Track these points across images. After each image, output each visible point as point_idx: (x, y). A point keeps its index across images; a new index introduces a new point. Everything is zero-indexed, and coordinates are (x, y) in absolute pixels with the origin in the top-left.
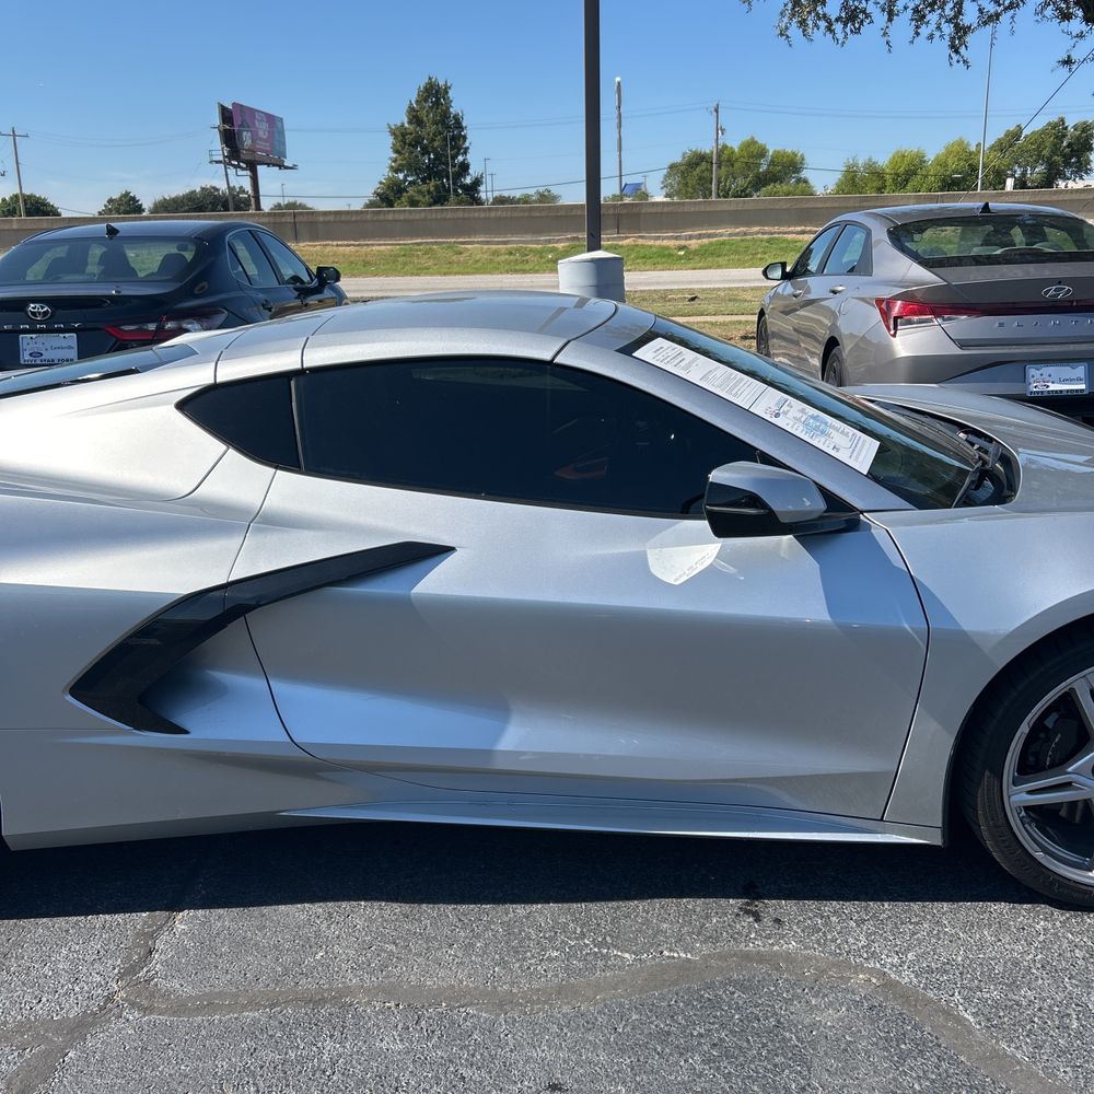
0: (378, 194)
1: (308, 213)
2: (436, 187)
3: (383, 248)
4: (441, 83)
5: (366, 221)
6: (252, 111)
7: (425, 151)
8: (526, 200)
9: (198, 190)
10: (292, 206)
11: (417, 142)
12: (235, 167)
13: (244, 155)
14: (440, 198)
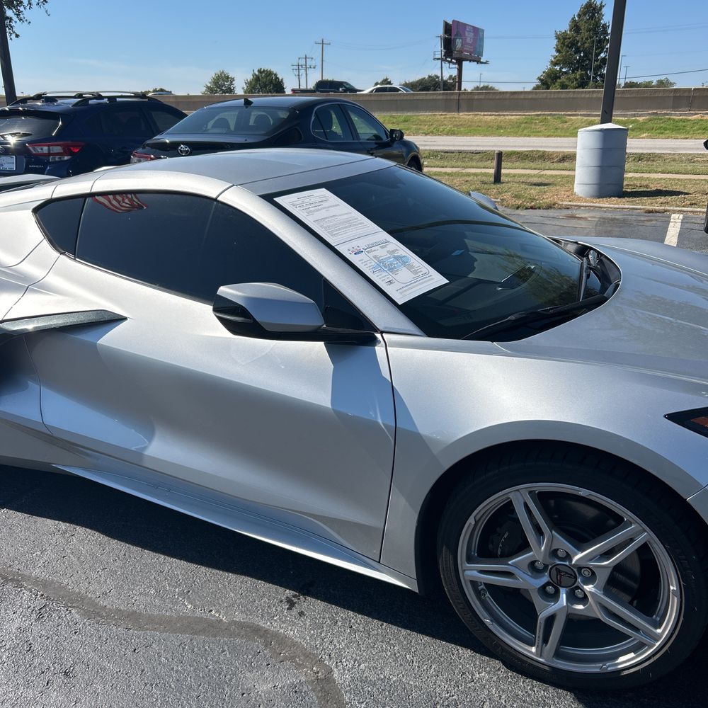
0: (540, 79)
1: (495, 93)
2: (581, 75)
3: (513, 117)
4: (598, 3)
5: (505, 99)
6: (465, 25)
7: (578, 51)
8: (648, 85)
9: (427, 77)
10: (486, 88)
11: (573, 44)
12: (449, 62)
13: (455, 54)
14: (583, 84)
